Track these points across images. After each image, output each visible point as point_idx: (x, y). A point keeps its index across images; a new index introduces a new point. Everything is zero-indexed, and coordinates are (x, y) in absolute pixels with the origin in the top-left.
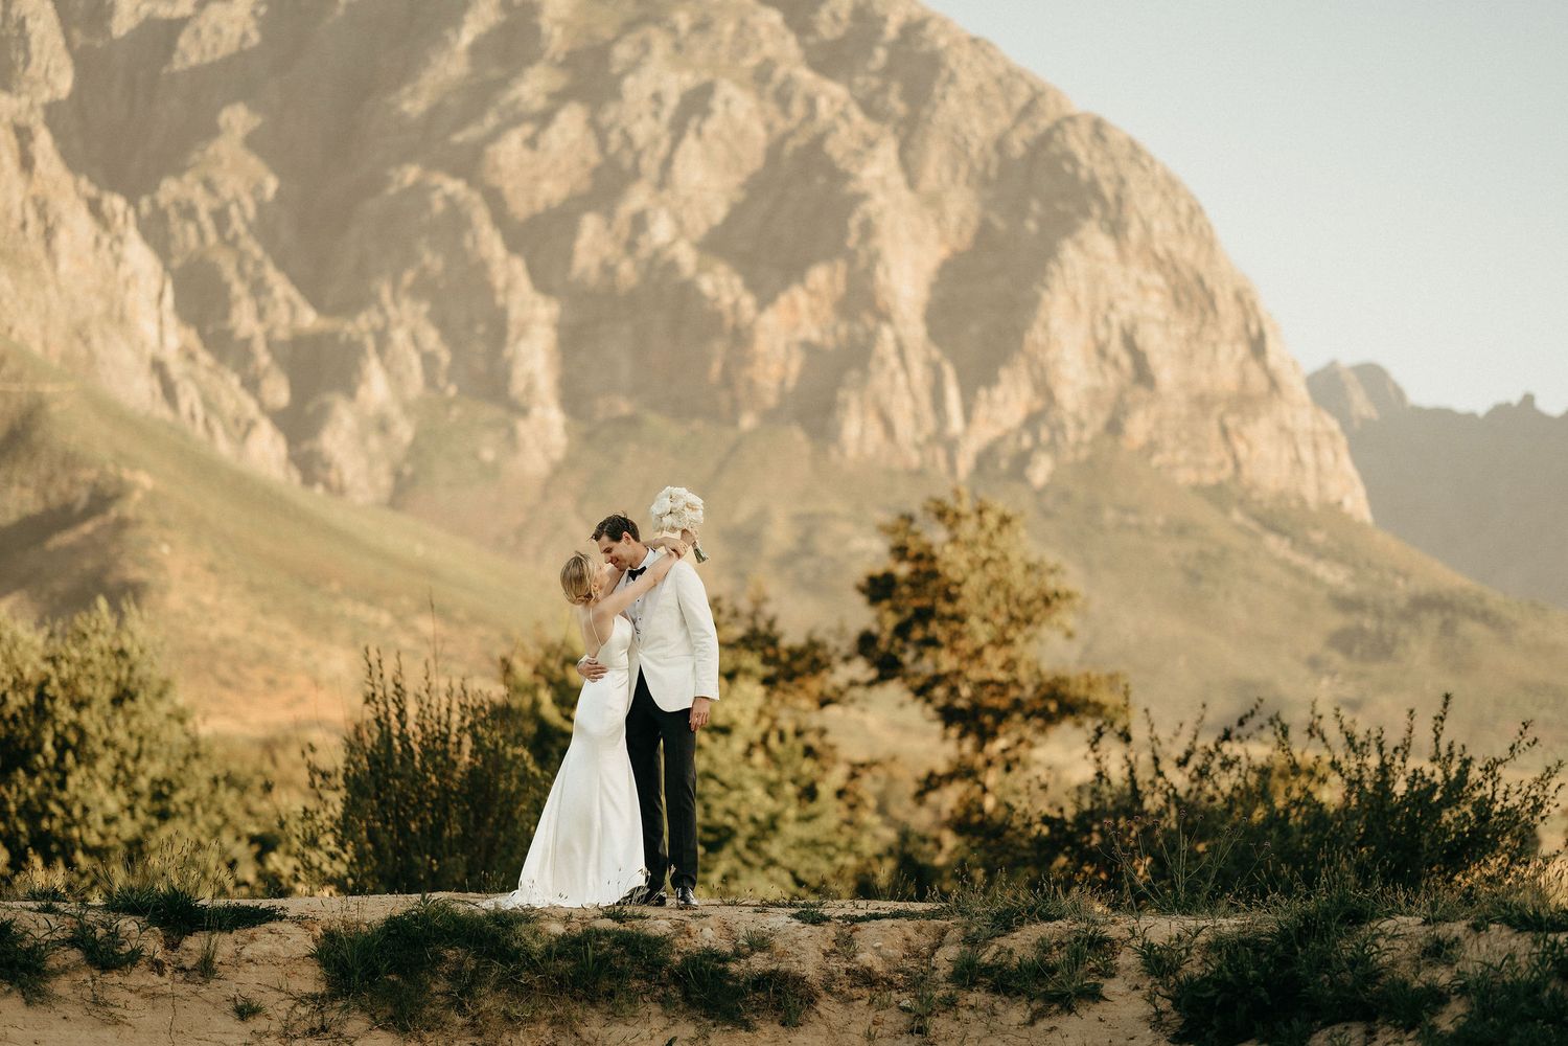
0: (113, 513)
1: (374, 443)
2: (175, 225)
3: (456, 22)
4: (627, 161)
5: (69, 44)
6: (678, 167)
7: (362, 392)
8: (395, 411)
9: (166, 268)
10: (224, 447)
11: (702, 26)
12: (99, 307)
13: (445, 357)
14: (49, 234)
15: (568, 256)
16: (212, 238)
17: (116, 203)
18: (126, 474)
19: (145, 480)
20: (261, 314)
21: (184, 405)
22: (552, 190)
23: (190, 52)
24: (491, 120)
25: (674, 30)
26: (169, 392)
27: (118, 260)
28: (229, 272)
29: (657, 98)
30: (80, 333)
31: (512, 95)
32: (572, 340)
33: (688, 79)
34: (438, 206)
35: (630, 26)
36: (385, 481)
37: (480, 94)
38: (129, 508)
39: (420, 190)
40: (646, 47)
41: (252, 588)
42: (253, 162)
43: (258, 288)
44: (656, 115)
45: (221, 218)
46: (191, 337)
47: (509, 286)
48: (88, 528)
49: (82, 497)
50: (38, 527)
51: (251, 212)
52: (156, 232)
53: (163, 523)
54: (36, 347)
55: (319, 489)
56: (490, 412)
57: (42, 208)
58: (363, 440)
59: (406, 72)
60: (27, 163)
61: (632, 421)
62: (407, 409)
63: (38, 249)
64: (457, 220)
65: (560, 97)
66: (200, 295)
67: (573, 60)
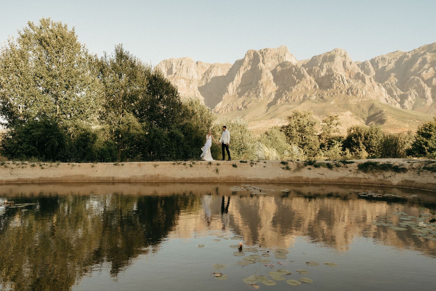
1: (410, 104)
2: (387, 85)
3: (417, 61)
5: (374, 70)
7: (408, 99)
8: (412, 100)
9: (386, 90)
10: (393, 106)
12: (379, 94)
13: (418, 95)
14: (374, 88)
15: (432, 83)
16: (391, 86)
17: (380, 84)
18: (383, 109)
19: (385, 110)
20: (396, 93)
21: (389, 103)
22: (429, 76)
23: (387, 69)
24: (422, 70)
26: (387, 101)
27: (381, 90)
28: (393, 89)
30: (378, 97)
31: (424, 68)
32: (432, 91)
34: (416, 80)
36: (412, 107)
37: (420, 68)
38: (383, 112)
39: (414, 79)
41: (397, 119)
42: (395, 78)
43: (396, 90)
45: (391, 84)
46: (389, 96)
47: (425, 87)
48: (379, 115)
49: (379, 112)
50: (374, 115)
51: (395, 83)
52: (385, 87)
53: (387, 114)
54: (373, 98)
55: (404, 109)
56: (423, 100)
57: (373, 86)
59: (411, 67)
60: (371, 82)
62: (414, 100)
63: (373, 89)
64: (418, 81)
65: (430, 67)
66: (390, 92)
67: (431, 63)
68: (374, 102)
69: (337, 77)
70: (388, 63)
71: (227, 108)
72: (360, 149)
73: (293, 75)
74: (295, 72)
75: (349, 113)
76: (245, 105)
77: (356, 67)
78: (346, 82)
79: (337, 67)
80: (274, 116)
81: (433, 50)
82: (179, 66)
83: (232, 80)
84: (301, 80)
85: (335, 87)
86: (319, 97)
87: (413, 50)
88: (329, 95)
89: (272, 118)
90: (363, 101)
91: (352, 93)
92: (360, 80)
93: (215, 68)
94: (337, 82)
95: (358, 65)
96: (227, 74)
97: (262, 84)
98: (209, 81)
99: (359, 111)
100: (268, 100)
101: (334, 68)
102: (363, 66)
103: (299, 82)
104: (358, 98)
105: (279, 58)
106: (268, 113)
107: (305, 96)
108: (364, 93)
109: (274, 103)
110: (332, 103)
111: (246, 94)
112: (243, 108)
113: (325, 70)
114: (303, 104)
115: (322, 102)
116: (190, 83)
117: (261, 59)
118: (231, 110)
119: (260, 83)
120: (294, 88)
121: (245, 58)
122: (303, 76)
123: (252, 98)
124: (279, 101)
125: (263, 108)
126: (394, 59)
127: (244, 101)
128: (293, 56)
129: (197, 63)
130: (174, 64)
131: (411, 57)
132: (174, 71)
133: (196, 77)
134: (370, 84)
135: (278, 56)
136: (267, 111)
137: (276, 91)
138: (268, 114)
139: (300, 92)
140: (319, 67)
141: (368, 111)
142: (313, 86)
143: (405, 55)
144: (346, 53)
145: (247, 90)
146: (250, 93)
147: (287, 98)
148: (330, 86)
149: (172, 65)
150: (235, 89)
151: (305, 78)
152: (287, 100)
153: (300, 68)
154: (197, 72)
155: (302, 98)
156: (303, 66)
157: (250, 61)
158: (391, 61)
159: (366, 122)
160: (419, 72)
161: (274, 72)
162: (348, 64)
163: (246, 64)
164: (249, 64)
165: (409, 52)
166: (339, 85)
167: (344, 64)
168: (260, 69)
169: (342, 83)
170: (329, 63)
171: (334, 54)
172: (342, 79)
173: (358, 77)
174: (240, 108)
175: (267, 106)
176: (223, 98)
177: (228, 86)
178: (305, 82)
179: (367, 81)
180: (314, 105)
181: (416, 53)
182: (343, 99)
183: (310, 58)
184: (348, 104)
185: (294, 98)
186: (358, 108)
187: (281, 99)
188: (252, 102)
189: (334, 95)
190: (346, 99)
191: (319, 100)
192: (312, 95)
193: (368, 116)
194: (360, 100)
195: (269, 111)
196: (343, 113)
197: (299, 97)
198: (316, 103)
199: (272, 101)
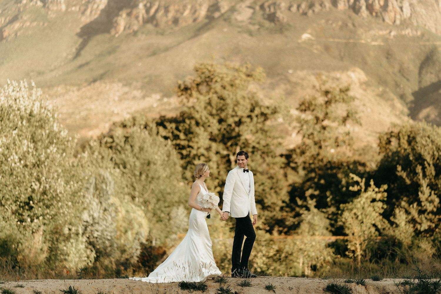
68: (438, 43)
72: (421, 206)
80: (102, 71)
86: (263, 15)
88: (294, 9)
89: (95, 81)
90: (403, 37)
91: (370, 8)
99: (390, 70)
100: (83, 13)
104: (388, 26)
106: (80, 61)
107: (215, 7)
108: (407, 11)
109: (103, 24)
110: (305, 36)
114: (206, 37)
115: (271, 31)
124: (122, 21)
136: (78, 54)
138: (81, 66)
141: (416, 71)
147: (152, 11)
152: (152, 20)
155: (203, 12)
159: (410, 109)
175: (80, 35)
180: (246, 41)
182: (341, 28)
184: (355, 45)
185: (177, 11)
186: (387, 58)
187: (129, 14)
188: (25, 18)
189: (310, 12)
190: (350, 25)
191: (261, 25)
192: (238, 7)
193: (416, 88)
194: (393, 33)
195: (83, 52)
196: (338, 75)
197: (194, 11)
198: (251, 34)
199: (96, 16)
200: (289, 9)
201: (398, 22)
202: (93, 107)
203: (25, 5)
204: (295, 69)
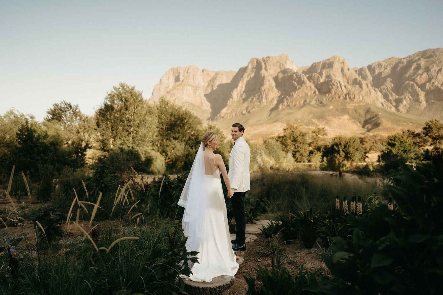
0: (377, 117)
1: (405, 107)
2: (383, 90)
3: (411, 67)
4: (432, 77)
5: (371, 75)
6: (438, 77)
7: (403, 103)
8: (407, 104)
9: (382, 94)
10: (389, 109)
11: (440, 62)
12: (375, 98)
13: (412, 99)
14: (370, 93)
15: (425, 87)
16: (387, 91)
17: (377, 89)
18: (379, 113)
19: (380, 114)
20: (392, 97)
21: (385, 106)
22: (423, 81)
23: (383, 75)
24: (416, 76)
25: (437, 63)
26: (383, 105)
27: (377, 94)
28: (388, 93)
29: (435, 70)
30: (374, 101)
31: (418, 73)
32: (426, 95)
33: (439, 68)
34: (410, 85)
35: (431, 64)
36: (406, 111)
37: (414, 74)
38: (379, 116)
39: (408, 84)
40: (433, 66)
41: (392, 122)
42: (390, 83)
43: (392, 95)
44: (435, 72)
45: (387, 89)
46: (385, 100)
47: (419, 91)
48: (375, 118)
49: (374, 116)
50: (371, 119)
51: (391, 88)
52: (381, 91)
53: (382, 117)
54: (370, 103)
55: (399, 112)
56: (417, 103)
57: (369, 91)
58: (403, 107)
59: (406, 72)
60: (368, 87)
61: (434, 102)
62: (408, 104)
63: (369, 94)
64: (413, 85)
65: (424, 72)
66: (386, 96)
67: (425, 68)
68: (371, 106)
69: (335, 84)
70: (384, 69)
71: (232, 113)
73: (293, 82)
74: (295, 79)
75: (346, 117)
76: (248, 110)
77: (354, 73)
78: (343, 88)
79: (335, 73)
80: (275, 120)
81: (426, 56)
82: (186, 74)
83: (236, 86)
84: (301, 86)
85: (333, 93)
86: (319, 102)
87: (408, 57)
88: (328, 100)
89: (274, 122)
90: (360, 105)
91: (350, 98)
92: (358, 86)
93: (220, 75)
94: (335, 88)
95: (356, 71)
96: (232, 81)
97: (265, 90)
98: (215, 88)
99: (356, 115)
100: (270, 105)
101: (333, 75)
102: (360, 72)
103: (299, 88)
104: (355, 102)
105: (280, 65)
107: (305, 101)
109: (276, 108)
110: (331, 107)
111: (250, 99)
112: (246, 113)
113: (324, 76)
114: (303, 109)
115: (321, 107)
116: (196, 90)
117: (263, 66)
118: (235, 115)
119: (263, 90)
120: (295, 93)
121: (248, 65)
122: (303, 82)
123: (255, 103)
124: (280, 106)
125: (266, 114)
126: (390, 65)
127: (248, 106)
128: (294, 63)
129: (203, 71)
130: (181, 72)
131: (406, 63)
132: (181, 78)
133: (202, 84)
134: (367, 89)
135: (280, 63)
136: (269, 116)
137: (279, 97)
138: (270, 119)
139: (301, 98)
140: (319, 73)
141: (364, 115)
142: (313, 92)
143: (400, 62)
144: (344, 60)
145: (251, 96)
146: (253, 98)
147: (288, 103)
148: (329, 91)
149: (179, 72)
150: (239, 95)
151: (305, 84)
152: (288, 106)
153: (301, 75)
154: (203, 80)
155: (302, 102)
156: (304, 72)
157: (253, 68)
158: (387, 66)
159: (363, 125)
160: (414, 77)
161: (276, 79)
162: (346, 70)
163: (249, 71)
164: (252, 71)
165: (404, 58)
166: (338, 91)
167: (342, 70)
168: (262, 75)
169: (340, 89)
170: (328, 70)
171: (333, 61)
172: (340, 85)
173: (355, 82)
174: (244, 113)
175: (270, 111)
176: (228, 104)
177: (233, 92)
178: (305, 88)
179: (364, 86)
180: (314, 110)
181: (411, 59)
182: (341, 104)
183: (310, 65)
184: (346, 108)
185: (295, 103)
186: (355, 112)
187: (282, 105)
188: (256, 107)
189: (332, 100)
190: (344, 103)
191: (318, 105)
192: (312, 101)
193: (364, 120)
194: (357, 105)
195: (271, 115)
196: (341, 117)
197: (300, 102)
198: (315, 107)
199: (274, 106)
200: (326, 100)
201: (358, 101)
202: (273, 129)
203: (256, 104)
204: (328, 116)
